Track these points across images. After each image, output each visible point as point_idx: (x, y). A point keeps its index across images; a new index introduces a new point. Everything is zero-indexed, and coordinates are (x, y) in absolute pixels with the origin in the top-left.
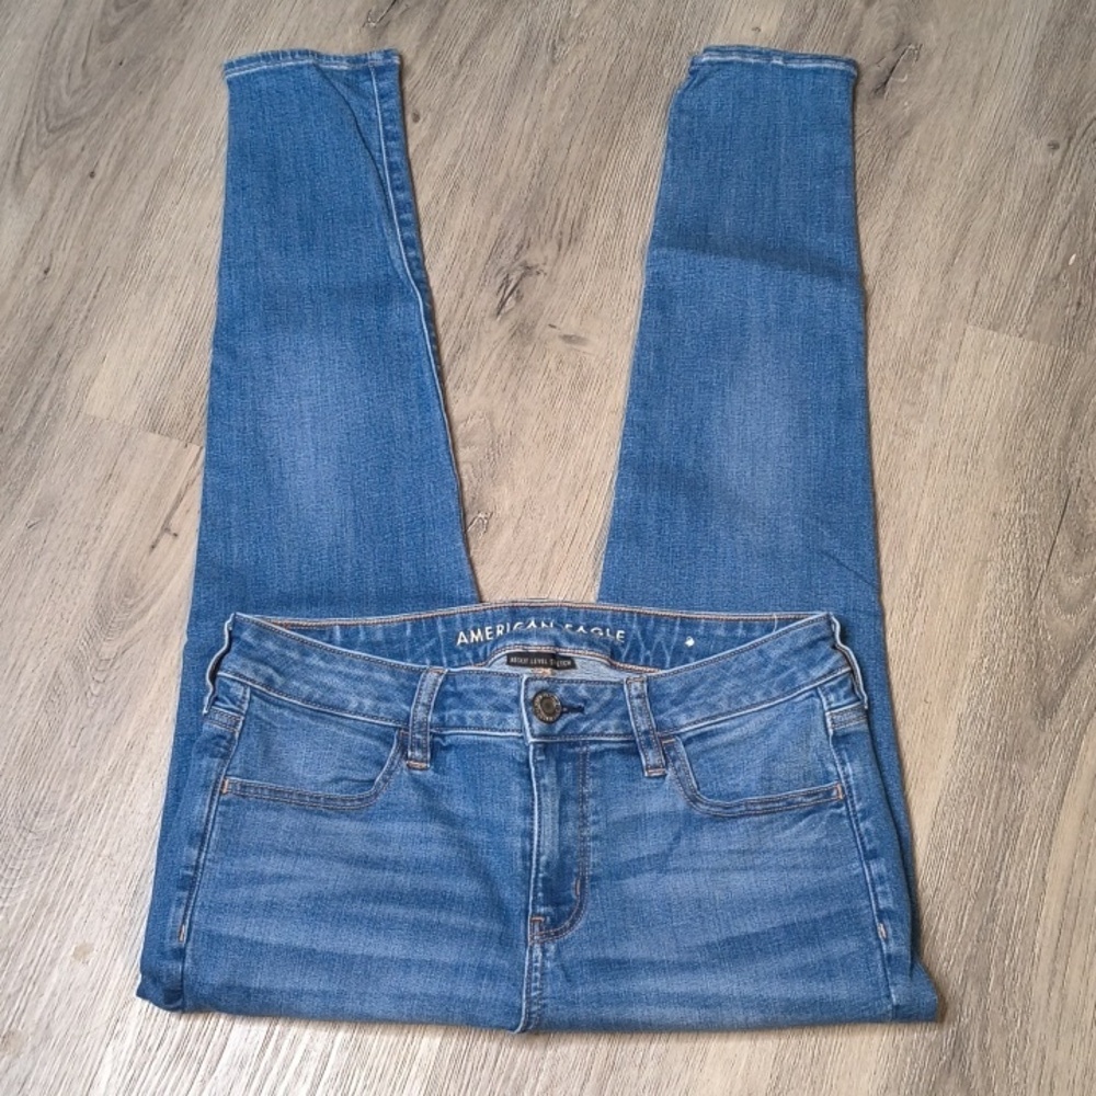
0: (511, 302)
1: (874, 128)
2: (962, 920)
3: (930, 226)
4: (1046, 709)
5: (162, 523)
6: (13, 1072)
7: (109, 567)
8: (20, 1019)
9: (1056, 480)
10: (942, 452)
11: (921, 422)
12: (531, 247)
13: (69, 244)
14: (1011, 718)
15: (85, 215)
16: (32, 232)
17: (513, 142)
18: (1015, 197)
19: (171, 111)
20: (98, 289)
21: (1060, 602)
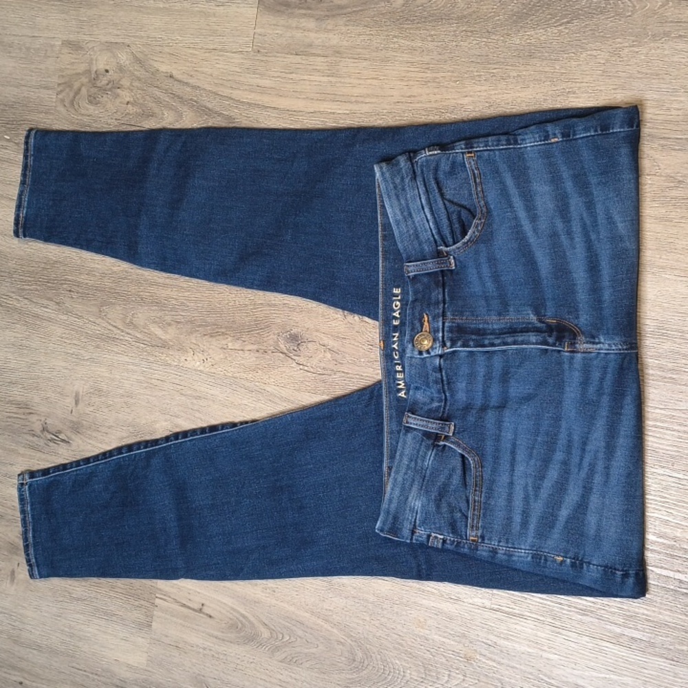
0: (62, 436)
5: (197, 613)
6: (484, 652)
7: (223, 640)
8: (458, 653)
12: (33, 429)
20: (81, 670)
21: (177, 121)
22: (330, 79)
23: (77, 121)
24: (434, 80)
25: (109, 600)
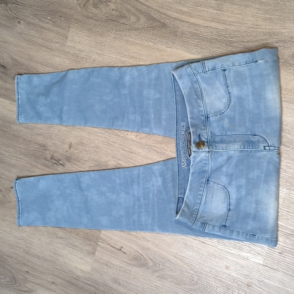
0: (61, 162)
1: (14, 69)
2: (217, 47)
3: (41, 55)
4: (164, 25)
5: (118, 251)
6: (257, 284)
7: (130, 264)
8: (244, 283)
9: (106, 23)
10: (99, 51)
11: (91, 57)
12: (46, 157)
13: (46, 277)
14: (167, 35)
15: (38, 273)
16: (43, 287)
17: (19, 162)
18: (33, 33)
19: (10, 252)
20: (58, 269)
21: (137, 22)
22: (218, 12)
23: (86, 15)
24: (270, 19)
25: (76, 240)
